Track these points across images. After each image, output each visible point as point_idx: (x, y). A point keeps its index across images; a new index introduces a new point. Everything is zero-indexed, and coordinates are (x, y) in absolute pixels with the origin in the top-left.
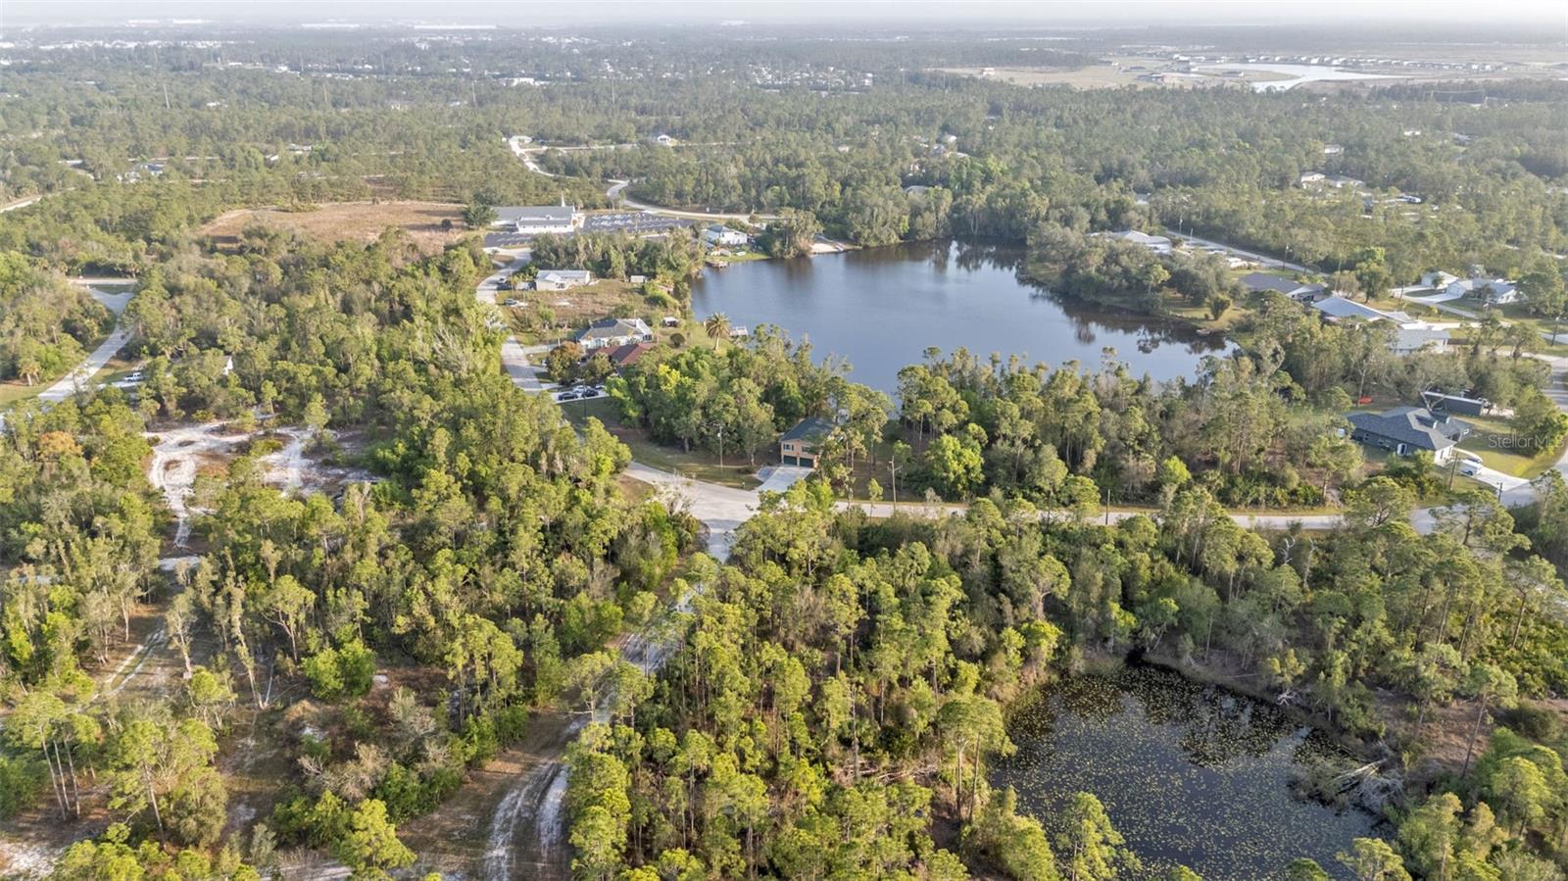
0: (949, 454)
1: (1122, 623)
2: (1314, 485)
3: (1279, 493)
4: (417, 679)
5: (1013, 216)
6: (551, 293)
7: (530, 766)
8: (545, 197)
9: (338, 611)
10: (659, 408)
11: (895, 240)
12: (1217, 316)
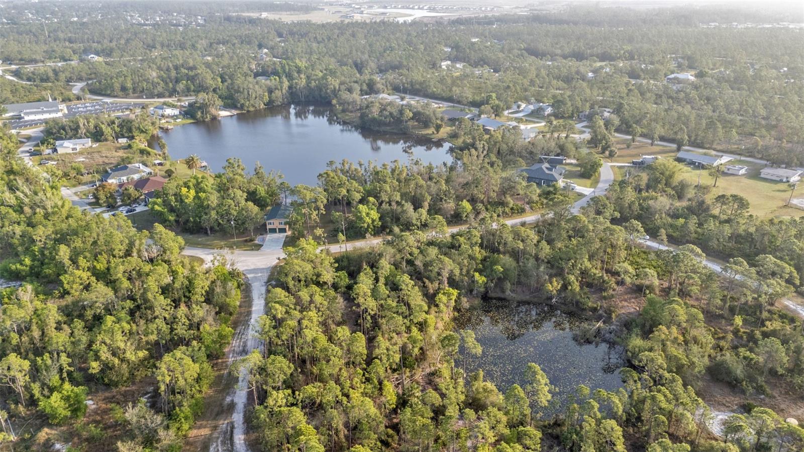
0: (364, 214)
1: (480, 282)
2: (519, 203)
3: (507, 210)
4: (114, 397)
5: (321, 90)
6: (70, 154)
7: (215, 428)
8: (32, 97)
9: (47, 368)
10: (185, 213)
11: (262, 106)
12: (438, 132)
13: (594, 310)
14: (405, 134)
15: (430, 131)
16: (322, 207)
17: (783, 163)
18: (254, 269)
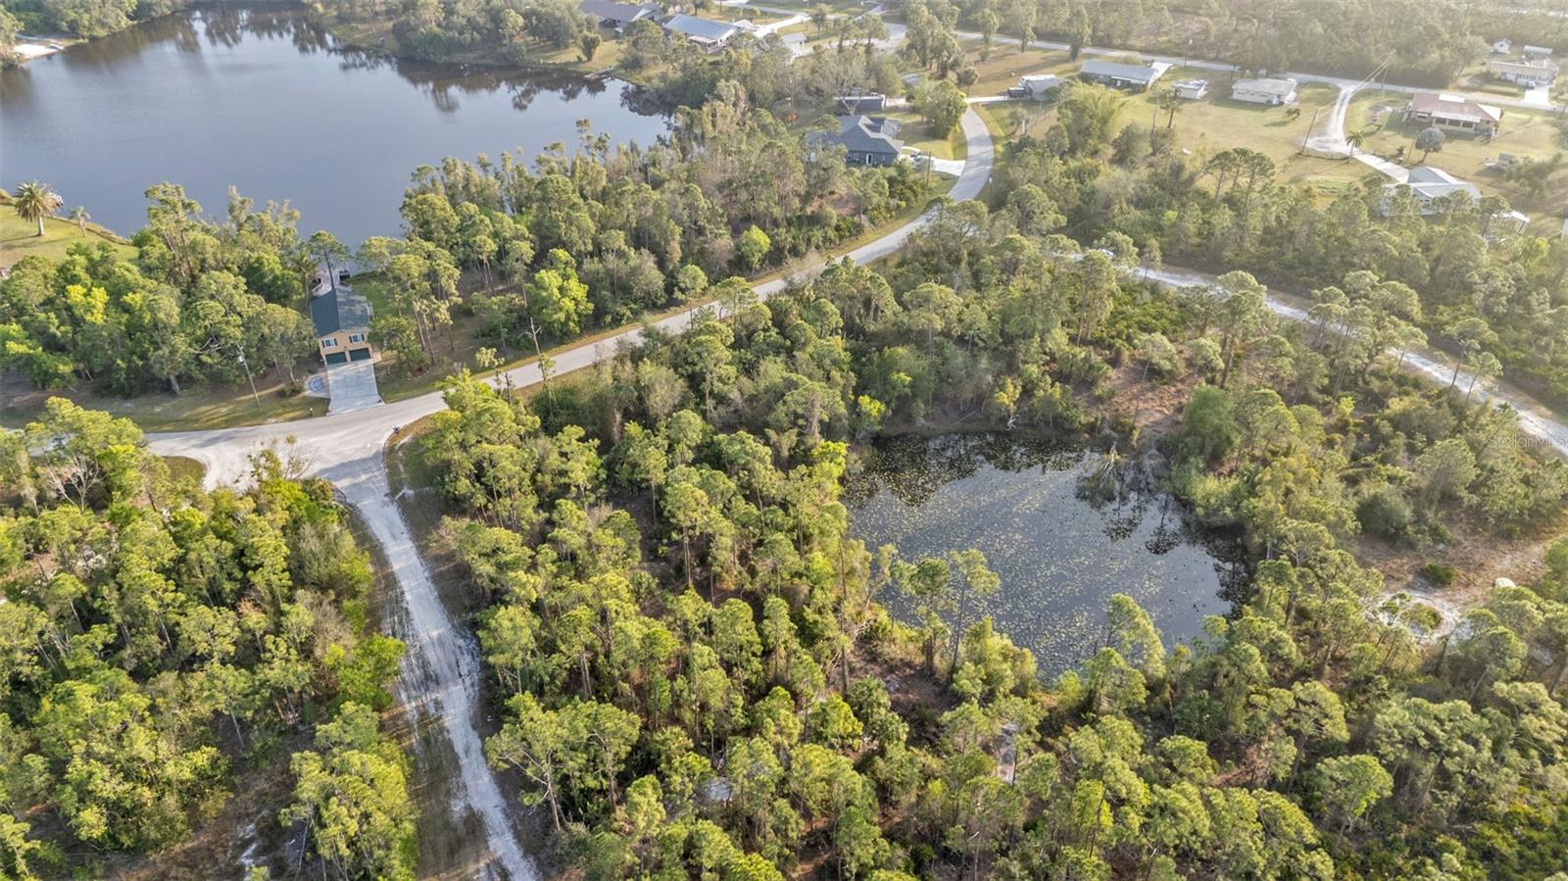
0: (555, 292)
1: (874, 413)
2: (847, 214)
3: (830, 232)
11: (125, 22)
12: (590, 57)
13: (1092, 428)
14: (515, 66)
15: (571, 55)
16: (453, 289)
17: (1262, 66)
18: (342, 465)
